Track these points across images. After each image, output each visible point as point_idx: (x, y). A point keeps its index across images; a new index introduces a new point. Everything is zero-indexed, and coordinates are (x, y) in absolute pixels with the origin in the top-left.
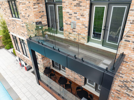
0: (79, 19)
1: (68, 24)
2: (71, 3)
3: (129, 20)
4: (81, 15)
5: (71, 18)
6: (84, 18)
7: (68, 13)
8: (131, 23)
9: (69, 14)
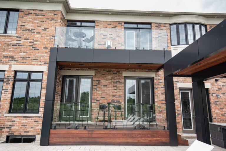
0: (115, 39)
1: (101, 44)
2: (106, 26)
3: (153, 38)
4: (117, 36)
5: (105, 39)
6: (120, 38)
7: (102, 34)
8: (155, 39)
9: (103, 36)
